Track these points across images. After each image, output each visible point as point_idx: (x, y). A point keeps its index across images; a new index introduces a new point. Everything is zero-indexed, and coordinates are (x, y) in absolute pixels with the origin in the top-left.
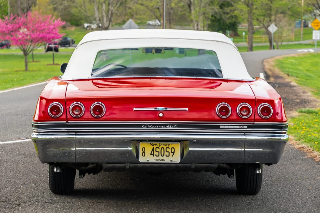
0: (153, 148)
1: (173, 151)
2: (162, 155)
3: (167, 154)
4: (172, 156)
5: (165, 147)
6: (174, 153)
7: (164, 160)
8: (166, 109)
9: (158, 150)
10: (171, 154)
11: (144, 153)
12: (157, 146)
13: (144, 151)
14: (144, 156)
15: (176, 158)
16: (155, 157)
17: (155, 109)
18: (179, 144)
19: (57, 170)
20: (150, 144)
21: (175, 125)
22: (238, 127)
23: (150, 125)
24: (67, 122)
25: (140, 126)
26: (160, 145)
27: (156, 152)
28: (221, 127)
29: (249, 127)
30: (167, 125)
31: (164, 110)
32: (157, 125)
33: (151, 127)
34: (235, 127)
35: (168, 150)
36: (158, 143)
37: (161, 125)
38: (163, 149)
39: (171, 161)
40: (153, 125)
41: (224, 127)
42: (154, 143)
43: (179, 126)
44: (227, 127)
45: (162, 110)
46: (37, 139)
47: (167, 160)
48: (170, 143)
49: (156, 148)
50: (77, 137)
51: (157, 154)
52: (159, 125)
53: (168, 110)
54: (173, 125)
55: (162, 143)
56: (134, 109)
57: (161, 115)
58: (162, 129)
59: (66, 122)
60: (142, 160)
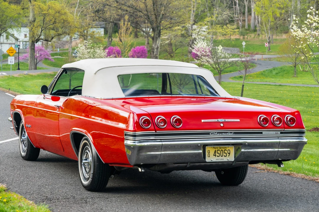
0: (215, 150)
1: (229, 152)
2: (222, 155)
3: (225, 155)
4: (229, 156)
5: (223, 150)
6: (229, 154)
7: (223, 159)
8: (225, 120)
9: (218, 152)
10: (228, 155)
11: (209, 155)
12: (218, 149)
13: (209, 153)
14: (209, 157)
15: (231, 158)
16: (217, 158)
17: (217, 120)
18: (233, 146)
19: (141, 170)
20: (213, 147)
21: (232, 132)
22: (274, 133)
23: (215, 133)
24: (156, 132)
25: (208, 134)
26: (220, 148)
27: (218, 153)
28: (263, 133)
29: (281, 133)
30: (227, 133)
31: (224, 121)
32: (220, 133)
33: (216, 135)
34: (272, 133)
35: (226, 152)
36: (218, 146)
37: (223, 133)
38: (222, 151)
39: (228, 160)
40: (218, 133)
41: (265, 133)
42: (216, 146)
43: (235, 133)
44: (267, 133)
45: (222, 121)
46: (135, 146)
47: (225, 159)
48: (227, 146)
49: (218, 150)
50: (164, 143)
51: (218, 155)
52: (221, 133)
53: (226, 121)
54: (231, 133)
55: (221, 146)
56: (203, 121)
57: (222, 125)
58: (224, 135)
59: (154, 132)
60: (208, 160)
